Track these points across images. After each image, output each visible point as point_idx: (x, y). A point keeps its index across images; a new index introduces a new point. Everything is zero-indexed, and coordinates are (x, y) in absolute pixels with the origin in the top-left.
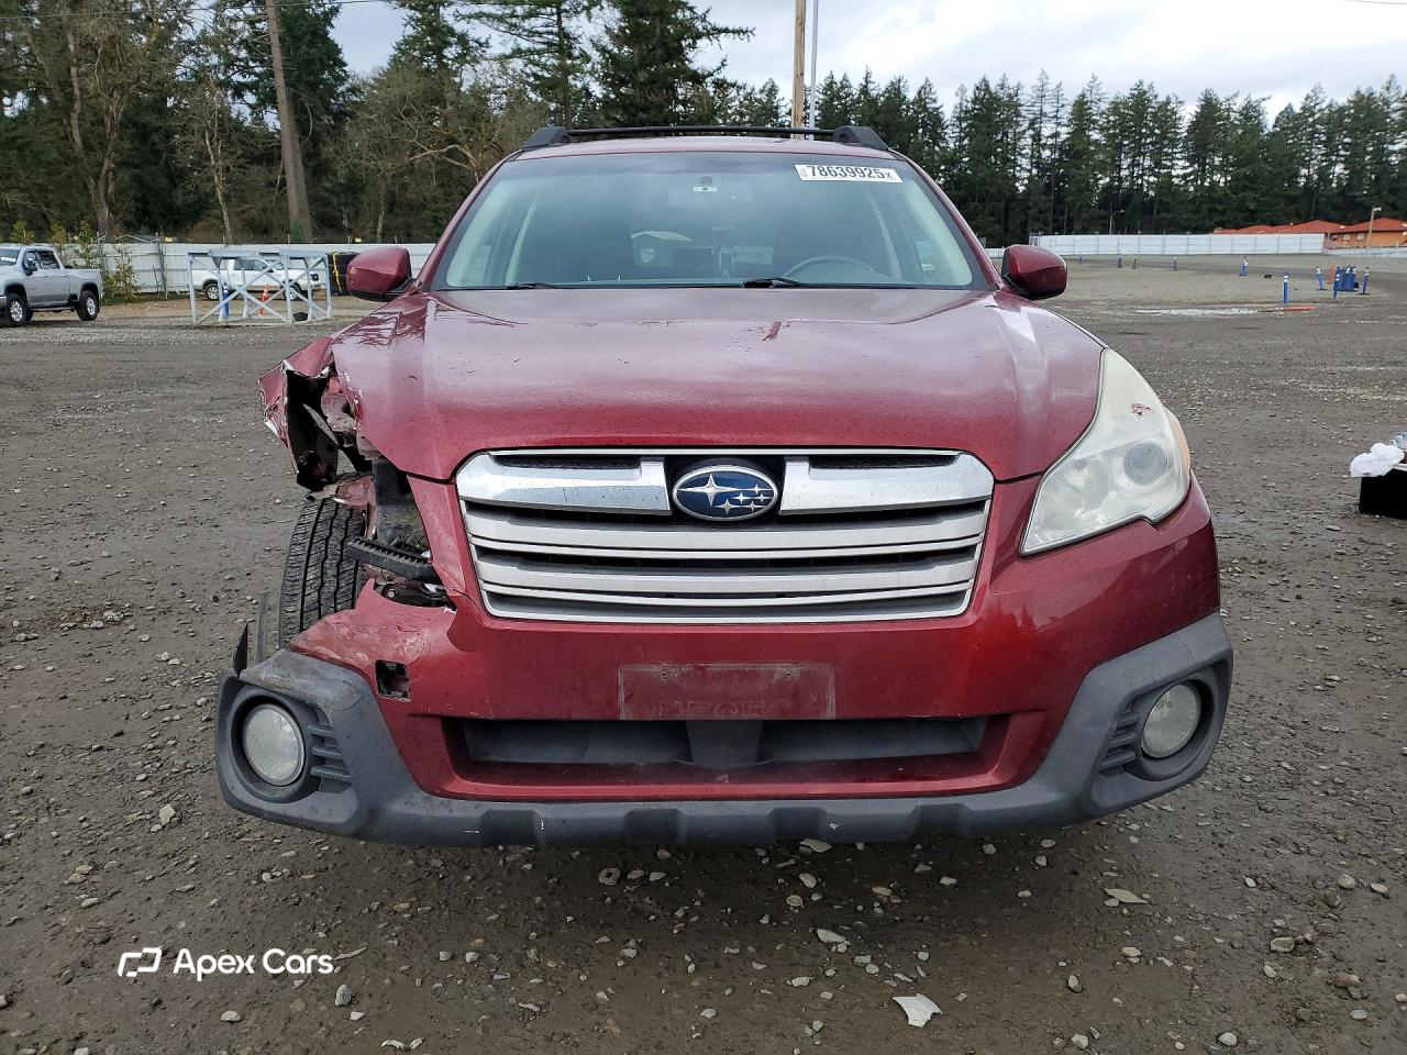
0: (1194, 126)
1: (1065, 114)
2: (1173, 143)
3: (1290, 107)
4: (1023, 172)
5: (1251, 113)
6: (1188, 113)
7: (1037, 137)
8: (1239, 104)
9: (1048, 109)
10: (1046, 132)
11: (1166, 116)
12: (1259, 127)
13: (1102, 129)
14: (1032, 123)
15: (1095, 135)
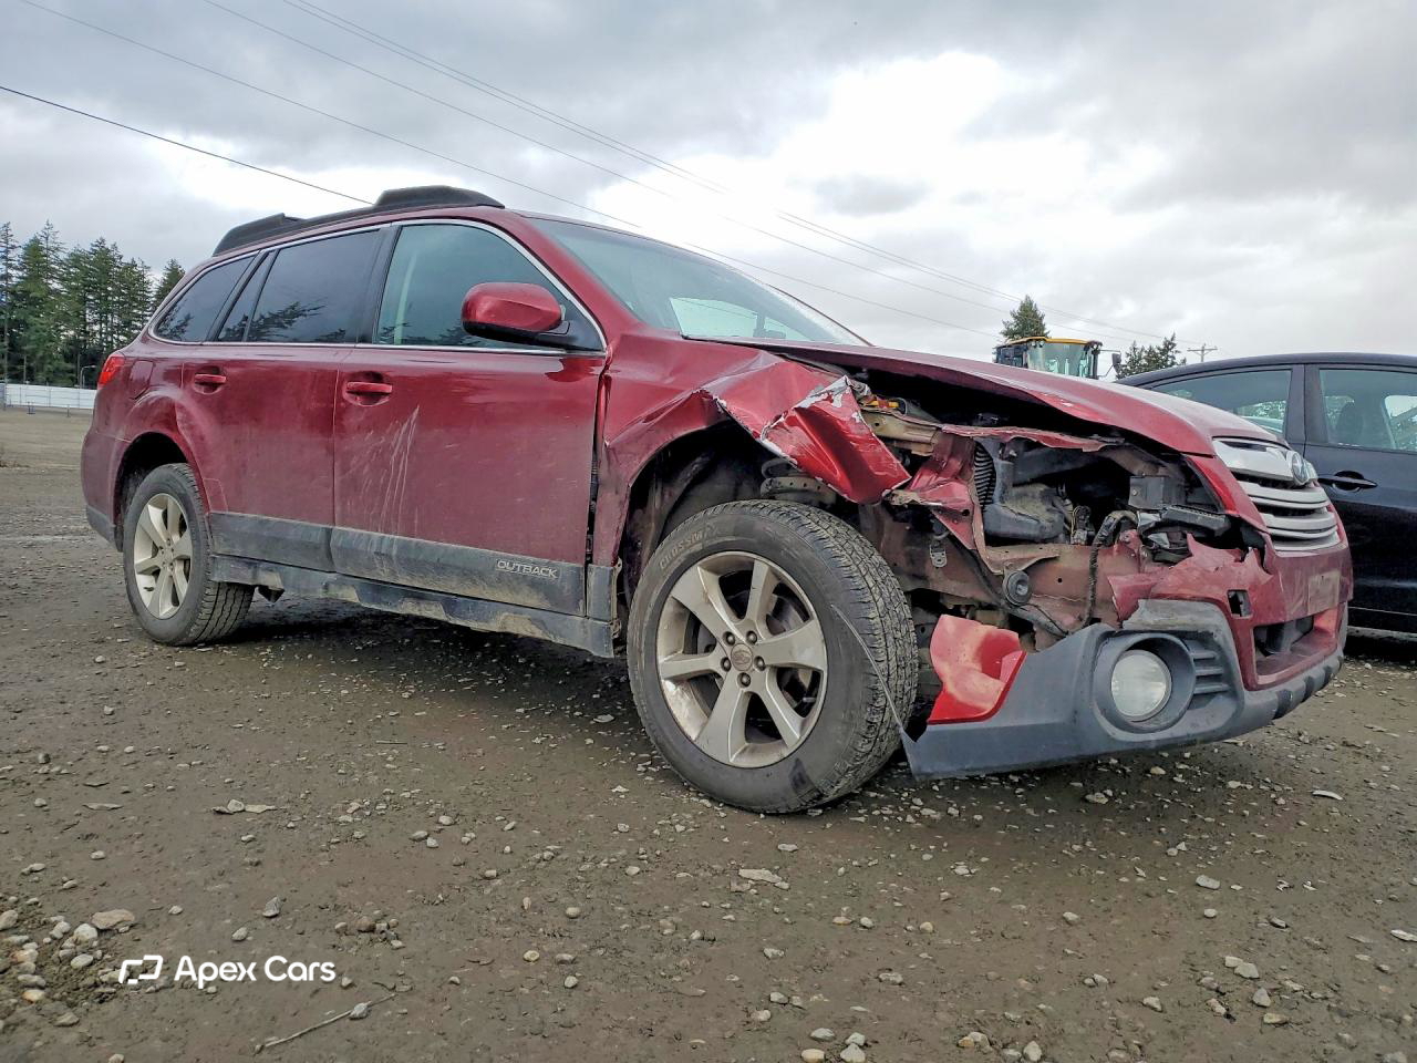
2: (142, 305)
6: (156, 278)
11: (132, 279)
13: (62, 280)
15: (54, 284)
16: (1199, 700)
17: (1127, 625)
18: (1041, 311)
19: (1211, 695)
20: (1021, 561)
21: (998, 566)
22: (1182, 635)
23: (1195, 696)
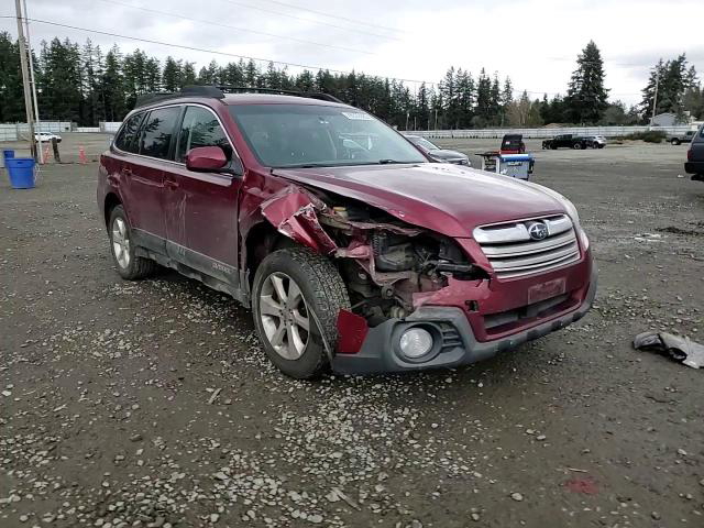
0: (166, 72)
1: (104, 61)
2: (158, 79)
3: (204, 68)
4: (86, 88)
5: (189, 69)
6: (162, 67)
7: (91, 72)
8: (183, 64)
9: (93, 57)
10: (95, 69)
11: (152, 66)
12: (193, 76)
13: (123, 70)
14: (87, 65)
15: (121, 73)
16: (443, 350)
17: (407, 319)
18: (598, 48)
19: (454, 347)
20: (391, 280)
21: (381, 282)
22: (438, 323)
23: (443, 348)
